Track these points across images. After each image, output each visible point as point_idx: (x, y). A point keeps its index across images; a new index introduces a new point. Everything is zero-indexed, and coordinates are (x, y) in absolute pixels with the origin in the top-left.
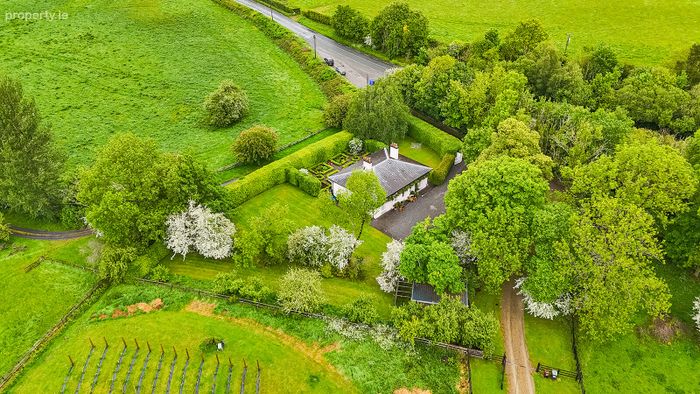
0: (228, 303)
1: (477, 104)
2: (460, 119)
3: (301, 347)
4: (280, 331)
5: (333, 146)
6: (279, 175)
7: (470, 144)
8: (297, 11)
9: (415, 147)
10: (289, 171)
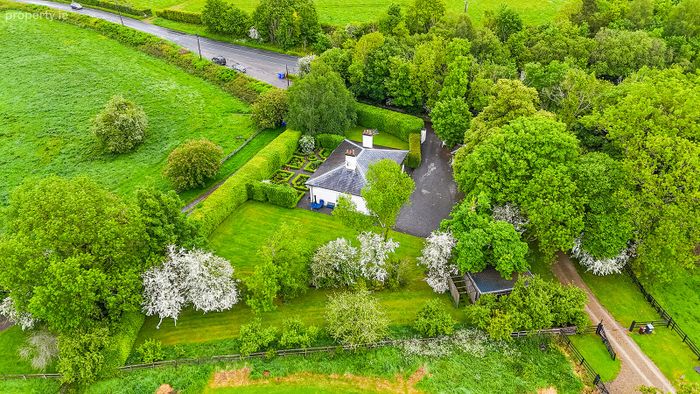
0: (266, 361)
2: (411, 95)
3: (384, 386)
4: (348, 374)
5: (285, 148)
6: (241, 193)
8: (148, 12)
10: (252, 186)
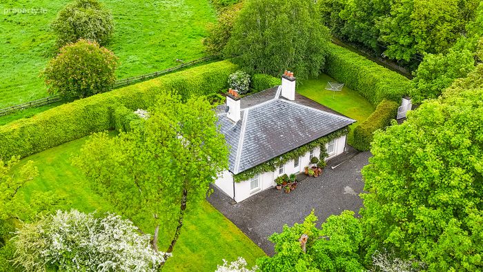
1: (443, 19)
2: (410, 46)
5: (201, 80)
6: (96, 116)
7: (428, 79)
9: (333, 88)
10: (114, 111)
